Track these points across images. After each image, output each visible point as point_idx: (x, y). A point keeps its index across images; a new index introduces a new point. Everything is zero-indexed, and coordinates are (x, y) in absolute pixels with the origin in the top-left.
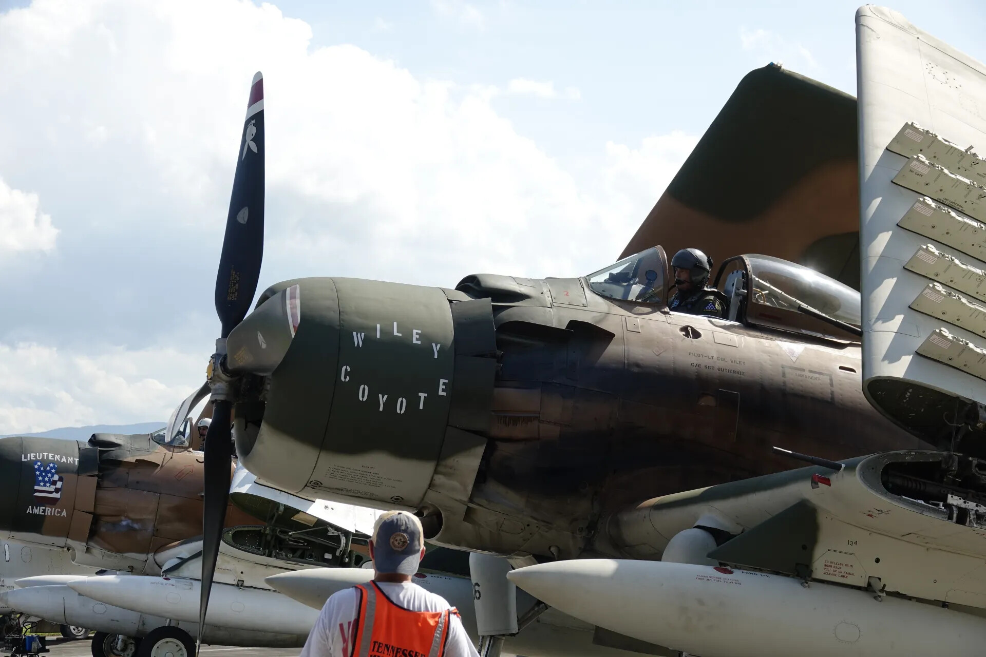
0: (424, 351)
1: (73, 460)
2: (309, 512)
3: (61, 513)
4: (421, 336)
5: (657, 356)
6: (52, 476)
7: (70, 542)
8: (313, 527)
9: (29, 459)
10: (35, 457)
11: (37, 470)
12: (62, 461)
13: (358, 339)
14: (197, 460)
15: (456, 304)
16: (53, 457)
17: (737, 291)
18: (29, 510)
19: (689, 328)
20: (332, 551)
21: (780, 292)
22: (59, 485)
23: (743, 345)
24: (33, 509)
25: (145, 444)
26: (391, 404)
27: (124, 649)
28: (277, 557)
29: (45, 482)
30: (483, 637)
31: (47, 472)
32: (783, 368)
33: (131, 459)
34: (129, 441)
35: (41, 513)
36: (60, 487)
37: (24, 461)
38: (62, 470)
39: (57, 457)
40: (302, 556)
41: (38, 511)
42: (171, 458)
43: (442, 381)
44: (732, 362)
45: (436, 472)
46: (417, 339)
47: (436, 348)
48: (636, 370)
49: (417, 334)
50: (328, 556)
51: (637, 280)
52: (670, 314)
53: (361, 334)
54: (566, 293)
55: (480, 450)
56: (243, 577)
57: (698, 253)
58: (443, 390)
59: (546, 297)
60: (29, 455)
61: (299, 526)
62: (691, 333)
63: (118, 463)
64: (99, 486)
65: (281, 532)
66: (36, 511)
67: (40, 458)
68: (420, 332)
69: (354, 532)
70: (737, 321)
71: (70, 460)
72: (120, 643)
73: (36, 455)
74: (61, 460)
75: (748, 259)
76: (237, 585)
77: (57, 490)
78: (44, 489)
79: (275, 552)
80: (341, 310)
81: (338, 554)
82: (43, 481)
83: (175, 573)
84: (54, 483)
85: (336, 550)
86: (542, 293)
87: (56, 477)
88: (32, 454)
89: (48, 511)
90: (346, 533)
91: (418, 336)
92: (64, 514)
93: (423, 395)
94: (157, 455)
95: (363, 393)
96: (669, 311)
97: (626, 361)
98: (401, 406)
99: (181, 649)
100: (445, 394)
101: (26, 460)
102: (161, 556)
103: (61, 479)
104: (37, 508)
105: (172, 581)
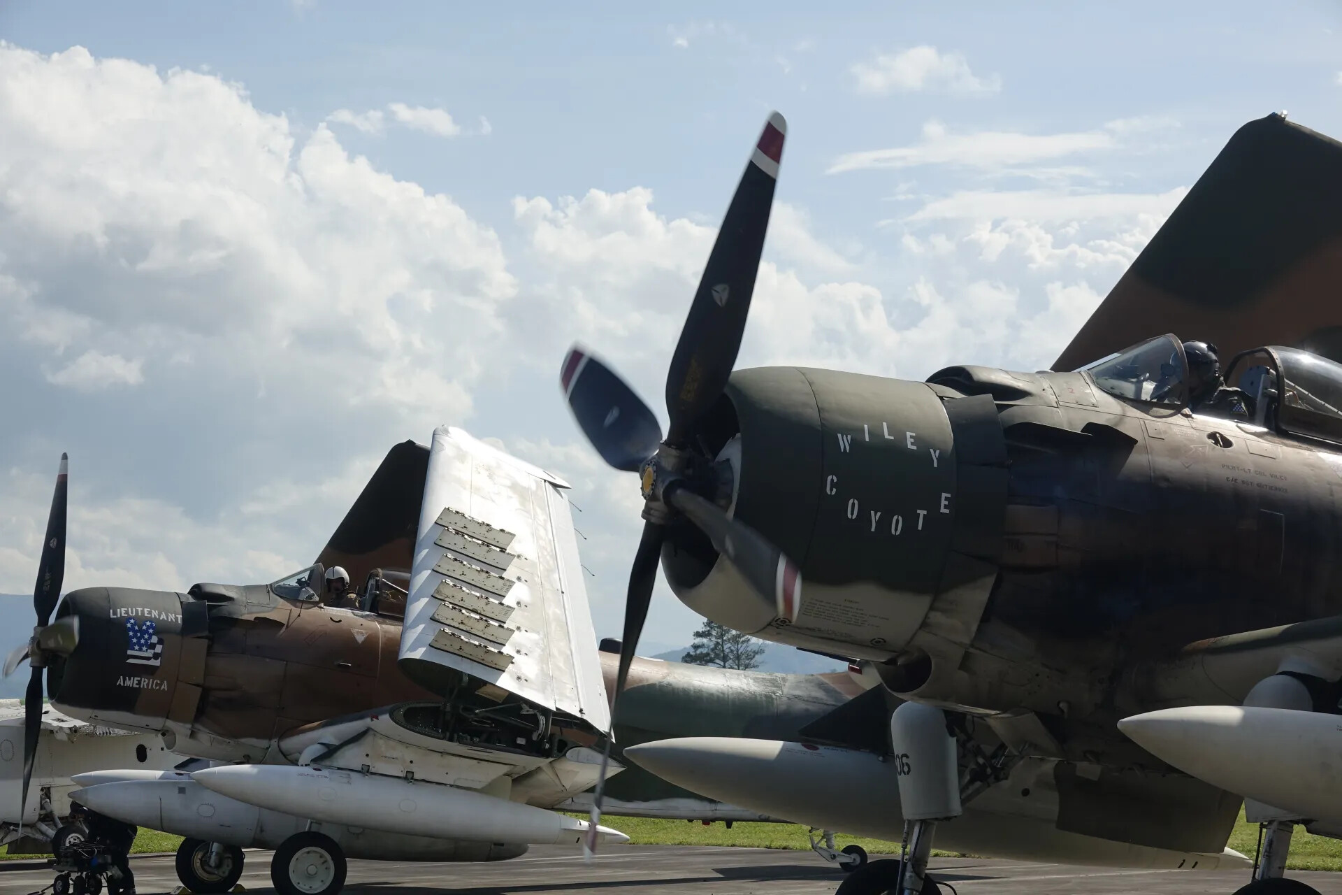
0: (920, 458)
1: (175, 617)
2: (499, 683)
3: (160, 685)
4: (917, 440)
5: (1187, 467)
6: (150, 638)
7: (170, 724)
8: (503, 703)
9: (119, 616)
10: (127, 612)
11: (129, 629)
12: (161, 618)
13: (844, 442)
14: (331, 618)
15: (948, 401)
16: (150, 613)
17: (1265, 391)
18: (121, 682)
19: (1218, 435)
20: (527, 734)
21: (1307, 393)
22: (159, 649)
23: (1281, 456)
24: (124, 680)
25: (262, 598)
26: (884, 523)
27: (219, 866)
28: (460, 741)
29: (141, 646)
30: (909, 821)
31: (143, 632)
32: (1329, 484)
33: (251, 617)
34: (244, 594)
35: (135, 686)
36: (160, 652)
37: (114, 618)
38: (161, 630)
39: (155, 613)
40: (487, 741)
41: (132, 682)
42: (299, 616)
43: (944, 495)
44: (1272, 476)
45: (932, 608)
46: (912, 444)
47: (935, 455)
48: (1164, 485)
49: (911, 437)
50: (521, 741)
51: (1148, 375)
52: (1192, 418)
53: (847, 437)
54: (1070, 390)
55: (990, 581)
56: (413, 768)
57: (1203, 346)
58: (946, 507)
59: (1049, 393)
60: (119, 610)
61: (486, 702)
62: (1222, 441)
63: (234, 622)
64: (210, 652)
65: (465, 709)
66: (129, 683)
67: (134, 614)
68: (914, 434)
69: (555, 710)
70: (1265, 427)
71: (172, 617)
72: (213, 857)
73: (128, 610)
74: (160, 615)
75: (1274, 351)
76: (406, 778)
77: (156, 656)
78: (139, 655)
79: (458, 735)
80: (819, 406)
81: (535, 737)
82: (139, 643)
83: (327, 763)
84: (152, 646)
85: (532, 733)
86: (1044, 390)
87: (154, 639)
88: (123, 609)
89: (145, 682)
90: (545, 711)
91: (912, 440)
92: (165, 686)
93: (922, 513)
94: (280, 611)
95: (852, 510)
96: (1191, 413)
97: (1152, 474)
98: (897, 525)
99: (325, 861)
100: (947, 511)
101: (115, 617)
102: (290, 743)
103: (160, 642)
104: (130, 679)
105: (325, 772)
